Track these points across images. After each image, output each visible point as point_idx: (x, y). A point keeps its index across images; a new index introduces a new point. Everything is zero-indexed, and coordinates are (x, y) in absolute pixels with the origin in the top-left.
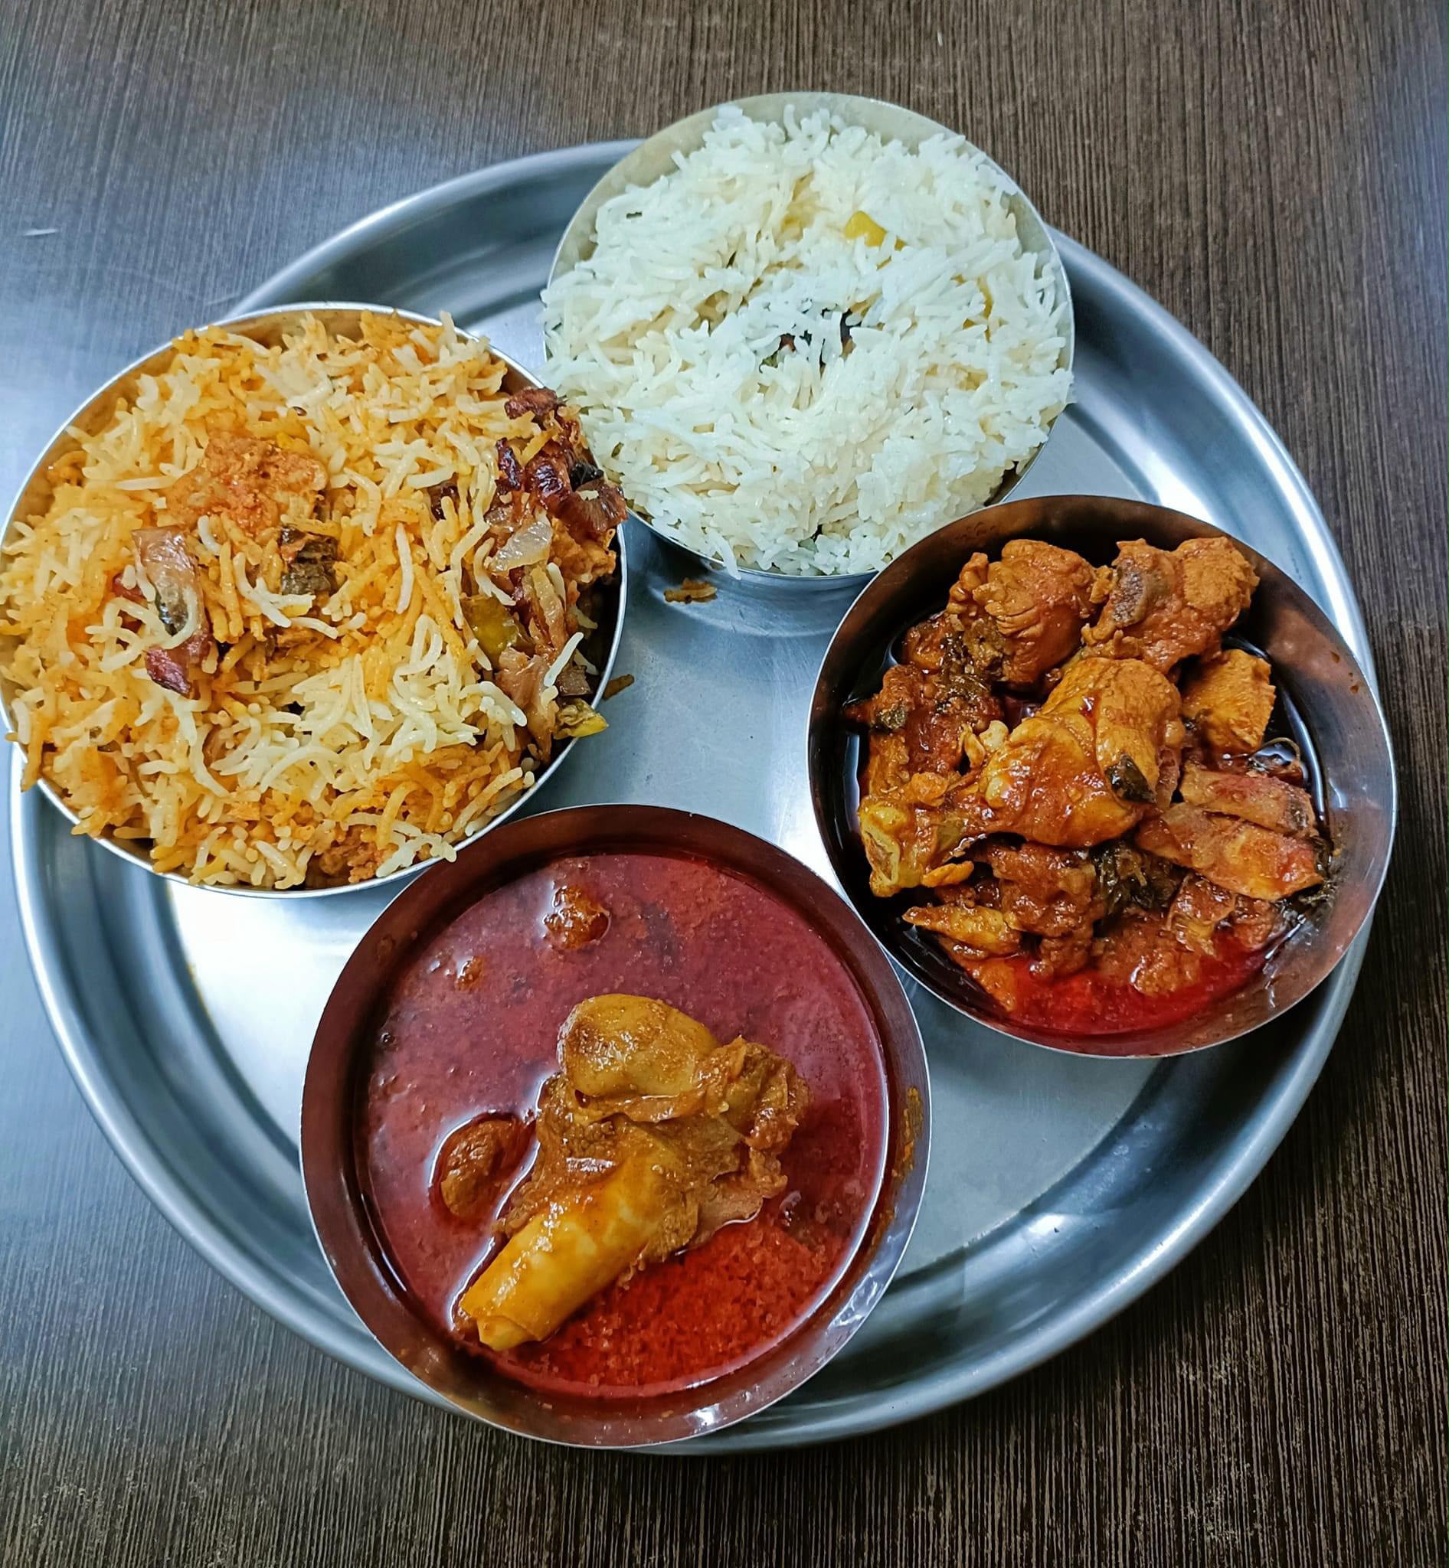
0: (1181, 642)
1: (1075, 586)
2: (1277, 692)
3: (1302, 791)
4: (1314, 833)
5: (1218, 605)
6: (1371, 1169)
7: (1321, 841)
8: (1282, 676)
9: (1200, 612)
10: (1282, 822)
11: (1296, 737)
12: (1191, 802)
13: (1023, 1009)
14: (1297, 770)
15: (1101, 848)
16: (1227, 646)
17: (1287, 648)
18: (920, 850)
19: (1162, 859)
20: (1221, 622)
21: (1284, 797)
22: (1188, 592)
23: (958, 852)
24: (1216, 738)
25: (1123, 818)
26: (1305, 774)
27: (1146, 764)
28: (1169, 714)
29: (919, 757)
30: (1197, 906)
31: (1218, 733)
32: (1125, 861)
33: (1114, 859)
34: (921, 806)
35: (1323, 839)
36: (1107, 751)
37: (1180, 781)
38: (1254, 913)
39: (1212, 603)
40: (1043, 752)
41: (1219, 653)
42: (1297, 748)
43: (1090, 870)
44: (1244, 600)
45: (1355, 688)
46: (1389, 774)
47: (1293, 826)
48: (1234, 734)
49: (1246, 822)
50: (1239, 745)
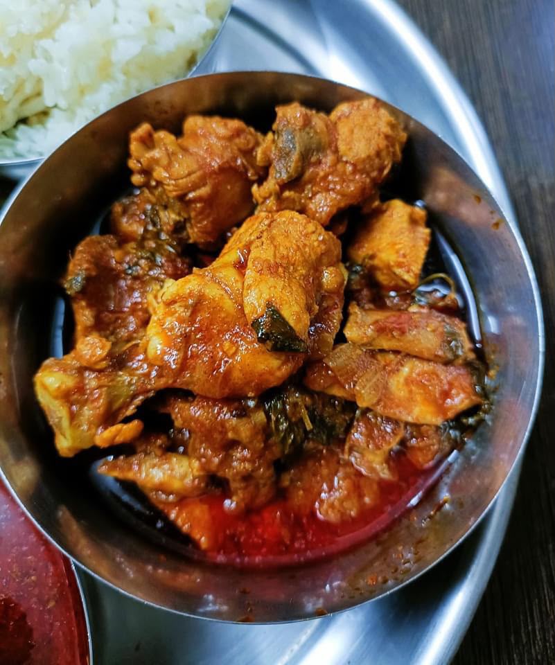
0: (338, 193)
1: (240, 150)
2: (433, 235)
3: (457, 321)
4: (472, 356)
5: (369, 157)
6: (537, 627)
7: (478, 364)
8: (434, 220)
9: (354, 165)
10: (440, 353)
11: (450, 271)
12: (354, 343)
13: (218, 546)
14: (454, 301)
15: (268, 394)
16: (386, 198)
17: (439, 198)
18: (88, 413)
19: (334, 397)
20: (374, 174)
21: (440, 329)
22: (342, 147)
23: (131, 410)
24: (382, 278)
25: (279, 368)
26: (460, 303)
27: (294, 313)
28: (325, 260)
29: (107, 317)
30: (370, 436)
31: (383, 274)
32: (295, 405)
33: (284, 404)
34: (86, 369)
35: (479, 362)
36: (255, 302)
37: (343, 323)
38: (422, 437)
39: (363, 156)
40: (195, 309)
41: (377, 203)
42: (451, 282)
43: (260, 417)
44: (394, 154)
45: (497, 225)
46: (533, 301)
47: (450, 356)
48: (395, 273)
49: (408, 355)
50: (401, 283)
